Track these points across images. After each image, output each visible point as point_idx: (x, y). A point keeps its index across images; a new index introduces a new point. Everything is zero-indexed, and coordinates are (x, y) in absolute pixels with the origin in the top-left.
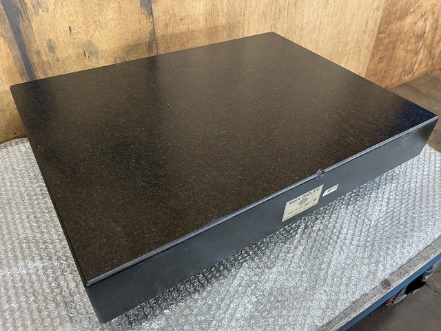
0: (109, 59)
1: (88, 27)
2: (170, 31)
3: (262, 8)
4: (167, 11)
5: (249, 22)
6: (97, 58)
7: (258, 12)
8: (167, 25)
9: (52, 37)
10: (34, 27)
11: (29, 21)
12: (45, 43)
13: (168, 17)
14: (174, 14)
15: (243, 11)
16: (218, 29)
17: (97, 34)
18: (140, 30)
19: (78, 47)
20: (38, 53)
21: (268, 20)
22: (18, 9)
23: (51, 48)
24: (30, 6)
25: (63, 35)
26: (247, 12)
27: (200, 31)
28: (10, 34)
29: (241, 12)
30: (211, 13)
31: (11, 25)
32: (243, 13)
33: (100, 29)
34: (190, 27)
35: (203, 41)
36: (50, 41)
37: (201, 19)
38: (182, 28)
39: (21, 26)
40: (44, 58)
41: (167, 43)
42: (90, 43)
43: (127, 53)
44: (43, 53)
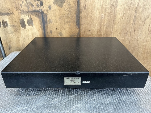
1: (61, 29)
2: (85, 33)
3: (119, 31)
4: (85, 28)
5: (114, 35)
7: (117, 32)
9: (52, 30)
10: (48, 26)
11: (47, 25)
12: (50, 31)
13: (85, 29)
14: (87, 29)
15: (111, 31)
16: (102, 35)
17: (63, 30)
18: (75, 31)
19: (58, 33)
21: (122, 35)
22: (45, 22)
23: (51, 32)
24: (48, 22)
25: (55, 29)
26: (113, 32)
27: (95, 35)
28: (43, 27)
29: (110, 31)
30: (100, 30)
31: (43, 25)
32: (111, 32)
33: (64, 30)
34: (92, 33)
36: (51, 30)
37: (96, 31)
38: (89, 33)
39: (45, 26)
40: (49, 34)
42: (61, 33)
44: (49, 33)
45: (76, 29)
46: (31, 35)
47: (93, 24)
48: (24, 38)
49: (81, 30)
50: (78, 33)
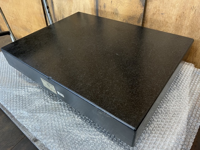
0: (121, 18)
1: (117, 3)
2: (155, 17)
4: (155, 8)
6: (117, 16)
8: (154, 14)
12: (103, 4)
13: (156, 10)
14: (159, 10)
16: (183, 27)
17: (120, 7)
18: (137, 11)
19: (113, 9)
20: (101, 7)
23: (105, 7)
25: (109, 3)
27: (171, 24)
30: (181, 16)
33: (121, 5)
34: (166, 19)
35: (171, 30)
36: (105, 4)
37: (174, 18)
38: (160, 18)
40: (102, 9)
41: (152, 23)
42: (117, 10)
43: (129, 19)
44: (102, 7)
45: (138, 8)
46: (82, 6)
47: (171, 3)
48: (76, 9)
49: (148, 10)
50: (141, 15)
